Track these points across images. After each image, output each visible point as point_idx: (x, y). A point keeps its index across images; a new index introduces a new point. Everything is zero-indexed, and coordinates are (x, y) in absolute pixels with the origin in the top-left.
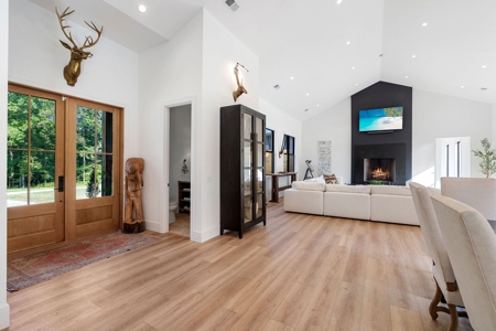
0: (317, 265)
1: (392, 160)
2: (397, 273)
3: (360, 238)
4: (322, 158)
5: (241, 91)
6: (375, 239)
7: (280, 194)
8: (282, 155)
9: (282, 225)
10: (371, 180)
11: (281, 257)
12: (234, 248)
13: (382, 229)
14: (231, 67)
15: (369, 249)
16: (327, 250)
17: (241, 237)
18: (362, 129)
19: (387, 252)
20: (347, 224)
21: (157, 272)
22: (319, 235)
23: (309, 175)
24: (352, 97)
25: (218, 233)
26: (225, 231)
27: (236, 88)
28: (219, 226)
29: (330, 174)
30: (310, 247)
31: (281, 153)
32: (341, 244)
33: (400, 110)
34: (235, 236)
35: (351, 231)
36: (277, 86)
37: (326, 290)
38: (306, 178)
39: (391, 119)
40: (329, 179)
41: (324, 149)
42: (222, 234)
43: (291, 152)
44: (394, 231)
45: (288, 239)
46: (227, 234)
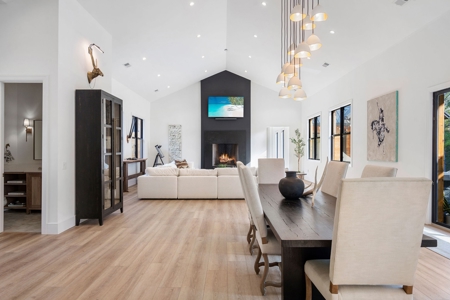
0: (178, 232)
1: (236, 145)
2: (232, 227)
3: (209, 212)
4: (172, 143)
5: (96, 73)
6: (220, 211)
7: (130, 183)
8: (130, 140)
9: (139, 211)
10: (218, 164)
11: (147, 232)
12: (98, 233)
13: (226, 205)
14: (86, 46)
15: (216, 217)
16: (185, 222)
17: (101, 224)
18: (211, 115)
19: (228, 217)
20: (199, 203)
21: (24, 260)
22: (177, 213)
23: (159, 161)
24: (202, 82)
25: (73, 224)
26: (82, 221)
27: (91, 69)
28: (74, 216)
29: (181, 160)
30: (170, 222)
31: (129, 137)
32: (195, 217)
33: (241, 100)
34: (95, 224)
35: (202, 208)
36: (127, 65)
37: (187, 243)
38: (155, 164)
39: (234, 107)
40: (181, 164)
41: (175, 133)
42: (77, 224)
43: (139, 136)
44: (234, 204)
45: (149, 219)
46: (84, 224)
